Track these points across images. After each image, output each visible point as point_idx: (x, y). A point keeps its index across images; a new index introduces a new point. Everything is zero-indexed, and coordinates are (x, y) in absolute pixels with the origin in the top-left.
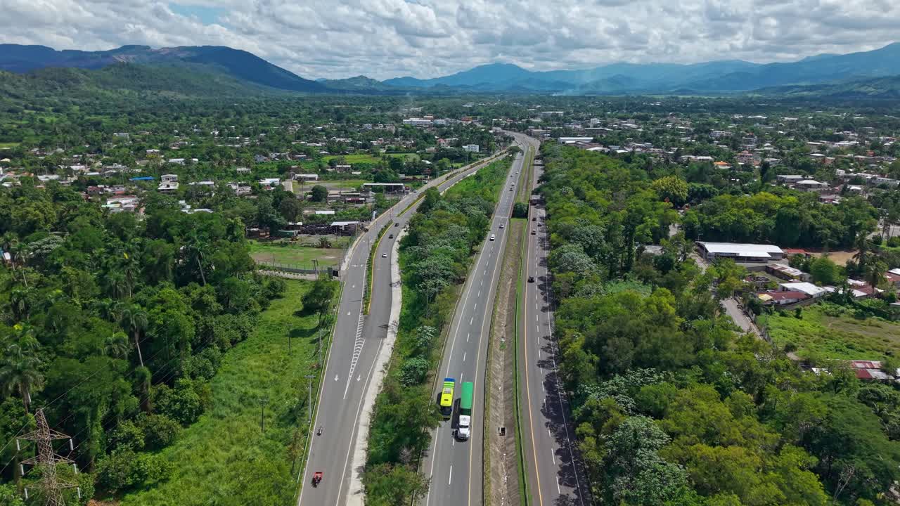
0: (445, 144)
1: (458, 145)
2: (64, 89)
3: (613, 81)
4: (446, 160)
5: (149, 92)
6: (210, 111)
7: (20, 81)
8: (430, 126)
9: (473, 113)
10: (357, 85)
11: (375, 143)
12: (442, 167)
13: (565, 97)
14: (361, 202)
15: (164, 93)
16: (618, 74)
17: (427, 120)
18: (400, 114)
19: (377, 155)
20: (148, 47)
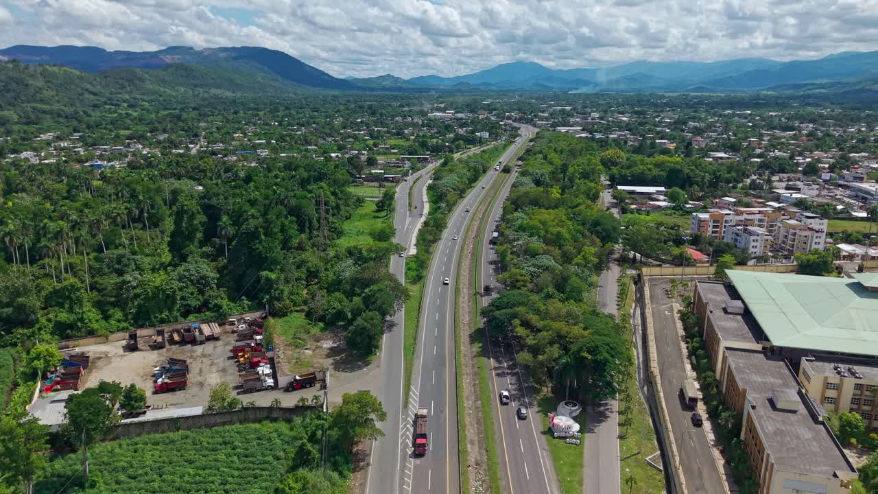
0: (461, 131)
1: (473, 132)
2: (132, 87)
3: (631, 79)
4: (461, 142)
5: (201, 90)
6: (262, 106)
7: (95, 80)
8: (451, 119)
9: (489, 108)
10: (384, 83)
11: (406, 131)
12: (458, 147)
13: (580, 94)
14: (400, 167)
15: (213, 91)
16: (637, 72)
17: (449, 114)
18: (425, 110)
19: (408, 140)
20: (191, 48)
